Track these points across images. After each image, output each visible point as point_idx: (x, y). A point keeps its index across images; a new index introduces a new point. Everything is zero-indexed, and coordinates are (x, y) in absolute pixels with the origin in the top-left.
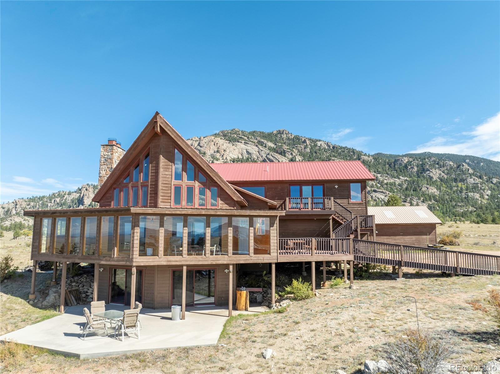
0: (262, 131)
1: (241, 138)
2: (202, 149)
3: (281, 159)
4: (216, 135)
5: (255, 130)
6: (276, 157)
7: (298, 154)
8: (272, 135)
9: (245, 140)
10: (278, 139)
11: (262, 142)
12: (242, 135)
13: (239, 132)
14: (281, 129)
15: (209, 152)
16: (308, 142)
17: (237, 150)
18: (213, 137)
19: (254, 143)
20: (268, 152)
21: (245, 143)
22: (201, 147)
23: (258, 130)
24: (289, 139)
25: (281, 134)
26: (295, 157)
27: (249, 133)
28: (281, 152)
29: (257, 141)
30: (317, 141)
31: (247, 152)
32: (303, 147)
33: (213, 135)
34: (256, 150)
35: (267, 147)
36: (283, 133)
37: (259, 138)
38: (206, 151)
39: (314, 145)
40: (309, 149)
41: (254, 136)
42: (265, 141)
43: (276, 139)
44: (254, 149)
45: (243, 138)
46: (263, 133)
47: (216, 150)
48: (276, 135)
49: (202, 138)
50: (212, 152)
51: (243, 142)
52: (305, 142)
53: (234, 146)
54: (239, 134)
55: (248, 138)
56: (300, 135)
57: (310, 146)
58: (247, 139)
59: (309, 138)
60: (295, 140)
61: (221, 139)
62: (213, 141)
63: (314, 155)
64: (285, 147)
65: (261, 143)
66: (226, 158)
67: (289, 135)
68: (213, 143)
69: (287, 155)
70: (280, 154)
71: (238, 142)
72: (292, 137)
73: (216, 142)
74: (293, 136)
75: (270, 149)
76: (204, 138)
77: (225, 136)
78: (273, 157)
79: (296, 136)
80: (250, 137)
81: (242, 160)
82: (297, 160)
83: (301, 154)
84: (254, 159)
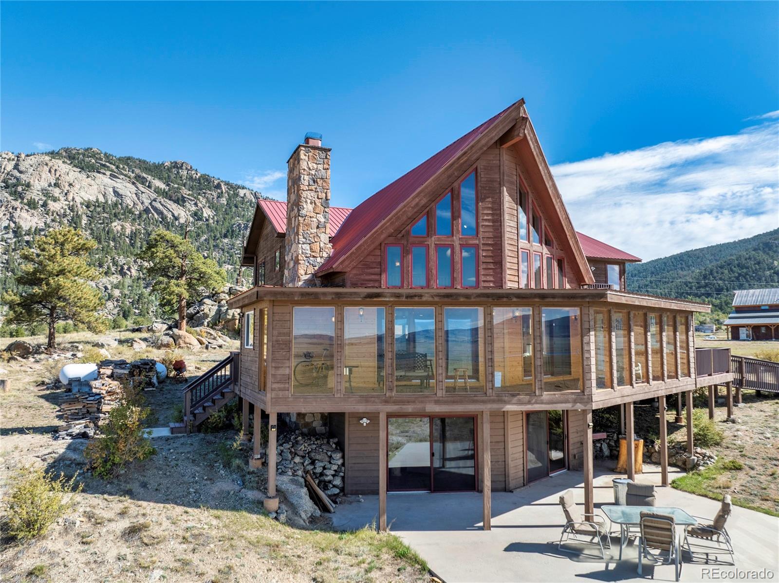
1: (104, 166)
2: (22, 176)
3: (177, 211)
4: (53, 154)
5: (131, 156)
6: (169, 206)
7: (207, 205)
8: (162, 168)
9: (112, 171)
10: (173, 176)
11: (144, 178)
12: (107, 162)
13: (100, 154)
14: (179, 161)
15: (38, 185)
16: (224, 187)
17: (96, 187)
18: (47, 158)
19: (129, 177)
20: (154, 196)
21: (111, 175)
22: (21, 172)
23: (136, 157)
24: (191, 178)
25: (178, 168)
26: (202, 210)
27: (120, 159)
28: (178, 198)
29: (134, 175)
30: (239, 187)
31: (115, 192)
32: (215, 195)
33: (47, 154)
34: (131, 190)
35: (153, 189)
36: (181, 168)
37: (137, 171)
38: (31, 181)
39: (234, 194)
40: (224, 199)
41: (128, 165)
42: (150, 177)
43: (169, 176)
44: (127, 189)
45: (108, 167)
46: (144, 162)
47: (53, 182)
48: (169, 170)
49: (23, 156)
50: (44, 184)
51: (108, 173)
52: (218, 186)
53: (89, 179)
56: (211, 175)
57: (226, 195)
59: (225, 182)
60: (202, 181)
62: (47, 165)
63: (234, 210)
64: (185, 192)
65: (143, 181)
66: (73, 199)
67: (193, 172)
68: (48, 169)
69: (187, 205)
70: (175, 202)
71: (99, 172)
73: (54, 168)
74: (199, 175)
75: (158, 191)
76: (28, 156)
77: (71, 158)
78: (162, 205)
79: (205, 175)
80: (121, 166)
81: (104, 206)
82: (205, 215)
83: (212, 206)
84: (127, 207)
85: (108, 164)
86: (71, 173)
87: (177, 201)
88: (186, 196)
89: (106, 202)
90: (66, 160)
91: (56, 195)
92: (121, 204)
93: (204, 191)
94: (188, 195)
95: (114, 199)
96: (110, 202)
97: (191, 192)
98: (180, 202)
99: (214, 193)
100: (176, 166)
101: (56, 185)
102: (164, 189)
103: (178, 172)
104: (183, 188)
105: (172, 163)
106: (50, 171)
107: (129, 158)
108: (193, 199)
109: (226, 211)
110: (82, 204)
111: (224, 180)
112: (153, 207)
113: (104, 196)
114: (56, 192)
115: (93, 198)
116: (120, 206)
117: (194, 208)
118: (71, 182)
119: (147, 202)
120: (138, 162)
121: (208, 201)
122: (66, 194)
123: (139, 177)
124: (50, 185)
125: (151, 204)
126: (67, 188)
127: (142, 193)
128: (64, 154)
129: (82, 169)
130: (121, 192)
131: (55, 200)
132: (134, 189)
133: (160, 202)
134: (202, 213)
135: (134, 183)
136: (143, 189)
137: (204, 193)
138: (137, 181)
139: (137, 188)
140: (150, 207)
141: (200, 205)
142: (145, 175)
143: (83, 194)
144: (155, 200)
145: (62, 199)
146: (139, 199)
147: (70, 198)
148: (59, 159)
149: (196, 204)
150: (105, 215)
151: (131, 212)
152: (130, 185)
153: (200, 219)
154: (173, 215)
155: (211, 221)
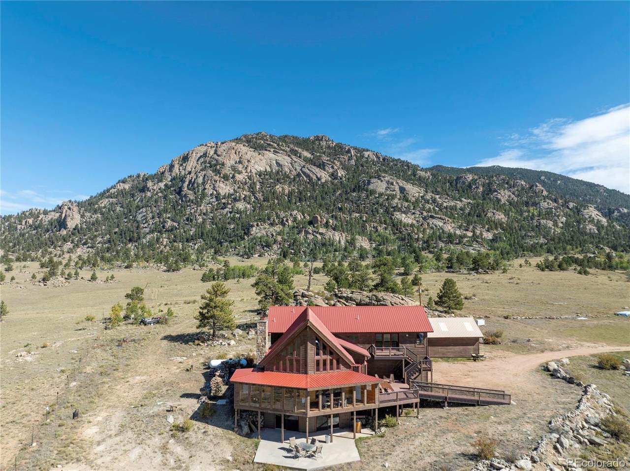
0: (295, 135)
1: (269, 145)
2: (219, 158)
3: (319, 173)
4: (238, 140)
5: (287, 134)
6: (313, 170)
7: (341, 167)
8: (309, 142)
9: (275, 148)
10: (316, 148)
11: (296, 151)
12: (271, 142)
13: (266, 136)
14: (320, 135)
15: (229, 163)
16: (353, 152)
17: (265, 161)
18: (234, 144)
19: (286, 152)
20: (303, 163)
21: (274, 151)
22: (218, 156)
23: (291, 134)
24: (329, 147)
25: (319, 140)
27: (279, 138)
28: (320, 164)
29: (289, 149)
30: (364, 150)
31: (277, 163)
33: (233, 141)
35: (302, 158)
36: (322, 140)
37: (292, 146)
38: (225, 162)
39: (361, 156)
40: (353, 161)
41: (285, 142)
42: (300, 150)
43: (313, 147)
44: (285, 160)
45: (272, 145)
46: (297, 138)
47: (238, 160)
48: (313, 142)
49: (219, 143)
50: (233, 162)
51: (272, 150)
52: (349, 151)
53: (260, 156)
54: (267, 140)
55: (278, 145)
56: (343, 143)
57: (355, 157)
58: (277, 147)
60: (337, 149)
61: (244, 145)
62: (233, 149)
63: (360, 169)
64: (325, 158)
65: (294, 152)
66: (251, 171)
67: (330, 143)
68: (234, 152)
69: (327, 168)
70: (318, 167)
71: (266, 150)
72: (333, 146)
73: (238, 151)
74: (334, 144)
75: (306, 160)
76: (222, 143)
77: (248, 141)
78: (309, 170)
79: (339, 144)
80: (281, 144)
81: (270, 174)
82: (340, 175)
83: (344, 167)
84: (285, 173)
85: (272, 143)
87: (319, 166)
88: (325, 161)
89: (272, 171)
91: (240, 169)
92: (281, 172)
93: (338, 156)
94: (327, 161)
95: (277, 168)
96: (274, 171)
97: (329, 158)
98: (322, 167)
99: (345, 157)
100: (318, 139)
101: (240, 162)
102: (310, 158)
103: (320, 144)
104: (324, 155)
105: (315, 137)
106: (236, 153)
107: (286, 136)
108: (330, 163)
109: (354, 170)
110: (256, 174)
111: (353, 146)
112: (303, 172)
113: (270, 167)
114: (240, 167)
115: (263, 169)
116: (281, 173)
117: (331, 170)
118: (249, 159)
119: (299, 169)
120: (292, 138)
121: (341, 164)
122: (246, 168)
123: (293, 150)
124: (236, 163)
125: (301, 170)
126: (247, 163)
127: (295, 162)
128: (244, 139)
129: (256, 149)
130: (281, 163)
131: (240, 173)
132: (289, 160)
133: (307, 168)
134: (337, 174)
135: (289, 156)
136: (295, 159)
137: (338, 158)
138: (292, 154)
139: (292, 159)
140: (301, 172)
141: (335, 167)
142: (297, 149)
143: (256, 166)
144: (304, 167)
145: (244, 171)
146: (293, 167)
147: (249, 171)
148: (241, 143)
149: (333, 167)
150: (271, 181)
151: (288, 177)
152: (287, 158)
153: (336, 178)
154: (317, 177)
155: (344, 179)
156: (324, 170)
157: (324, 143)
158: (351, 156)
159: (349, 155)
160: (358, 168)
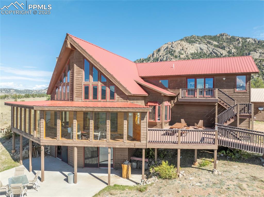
1: (197, 40)
2: (173, 48)
3: (222, 52)
4: (182, 40)
5: (206, 35)
6: (219, 51)
7: (234, 48)
8: (216, 37)
9: (199, 41)
10: (220, 39)
11: (210, 42)
14: (222, 33)
15: (177, 50)
16: (240, 40)
17: (194, 48)
18: (180, 41)
20: (214, 47)
21: (199, 43)
24: (227, 39)
25: (222, 36)
26: (231, 50)
27: (202, 37)
29: (206, 41)
30: (247, 38)
31: (200, 49)
32: (237, 43)
33: (180, 40)
34: (206, 47)
35: (213, 45)
37: (208, 40)
39: (245, 41)
40: (241, 44)
41: (205, 38)
42: (212, 41)
44: (204, 47)
46: (210, 36)
47: (182, 49)
48: (219, 37)
49: (173, 42)
50: (179, 50)
51: (198, 43)
52: (238, 40)
53: (192, 46)
54: (196, 38)
56: (235, 36)
57: (241, 42)
59: (241, 37)
63: (245, 48)
64: (225, 44)
66: (188, 53)
67: (228, 36)
68: (180, 45)
69: (226, 49)
70: (221, 49)
71: (195, 43)
72: (230, 38)
73: (182, 44)
75: (215, 46)
76: (175, 42)
77: (187, 40)
78: (216, 50)
79: (233, 36)
80: (202, 39)
81: (197, 54)
82: (233, 51)
84: (204, 53)
86: (187, 45)
88: (225, 46)
89: (198, 52)
90: (185, 41)
91: (183, 53)
92: (202, 52)
93: (232, 42)
95: (200, 51)
97: (227, 44)
98: (223, 48)
102: (217, 45)
103: (222, 37)
104: (224, 43)
105: (220, 34)
108: (228, 46)
109: (241, 49)
110: (190, 54)
111: (240, 37)
112: (213, 51)
113: (197, 50)
115: (193, 52)
117: (228, 50)
118: (187, 48)
119: (211, 50)
120: (208, 36)
121: (234, 46)
122: (185, 52)
123: (208, 42)
126: (186, 50)
127: (209, 47)
128: (185, 39)
129: (190, 43)
130: (202, 48)
132: (206, 46)
135: (206, 44)
138: (208, 43)
141: (231, 48)
143: (190, 51)
144: (214, 49)
146: (208, 50)
148: (183, 41)
149: (229, 48)
150: (197, 57)
151: (206, 54)
153: (231, 53)
154: (220, 53)
155: (235, 53)
156: (224, 50)
157: (224, 37)
158: (240, 42)
159: (238, 41)
160: (243, 47)
